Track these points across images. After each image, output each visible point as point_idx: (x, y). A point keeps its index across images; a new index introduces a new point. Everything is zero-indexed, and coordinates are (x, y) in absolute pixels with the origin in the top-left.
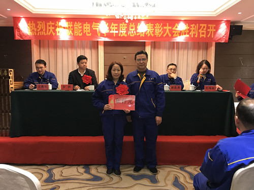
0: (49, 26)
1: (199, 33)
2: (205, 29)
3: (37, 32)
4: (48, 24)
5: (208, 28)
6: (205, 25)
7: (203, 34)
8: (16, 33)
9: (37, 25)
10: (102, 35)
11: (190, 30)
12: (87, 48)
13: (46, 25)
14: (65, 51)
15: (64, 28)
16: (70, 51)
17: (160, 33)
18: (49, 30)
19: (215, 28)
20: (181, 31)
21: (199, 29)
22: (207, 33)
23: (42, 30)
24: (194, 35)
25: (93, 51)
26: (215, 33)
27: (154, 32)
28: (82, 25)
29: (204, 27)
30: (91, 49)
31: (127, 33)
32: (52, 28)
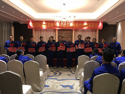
0: (39, 24)
1: (92, 26)
2: (94, 25)
3: (35, 26)
4: (39, 23)
5: (95, 24)
6: (94, 23)
7: (93, 26)
8: (28, 26)
9: (35, 24)
10: (57, 27)
11: (88, 25)
12: (52, 31)
13: (38, 23)
14: (44, 32)
15: (44, 25)
16: (46, 32)
17: (78, 26)
18: (39, 25)
19: (97, 24)
20: (85, 26)
21: (92, 25)
22: (95, 26)
23: (37, 25)
24: (90, 27)
25: (54, 32)
26: (98, 26)
27: (75, 26)
28: (51, 24)
29: (93, 24)
30: (53, 31)
31: (66, 26)
32: (40, 25)
